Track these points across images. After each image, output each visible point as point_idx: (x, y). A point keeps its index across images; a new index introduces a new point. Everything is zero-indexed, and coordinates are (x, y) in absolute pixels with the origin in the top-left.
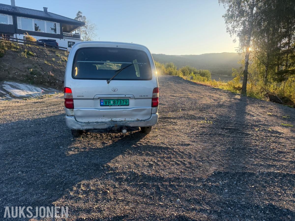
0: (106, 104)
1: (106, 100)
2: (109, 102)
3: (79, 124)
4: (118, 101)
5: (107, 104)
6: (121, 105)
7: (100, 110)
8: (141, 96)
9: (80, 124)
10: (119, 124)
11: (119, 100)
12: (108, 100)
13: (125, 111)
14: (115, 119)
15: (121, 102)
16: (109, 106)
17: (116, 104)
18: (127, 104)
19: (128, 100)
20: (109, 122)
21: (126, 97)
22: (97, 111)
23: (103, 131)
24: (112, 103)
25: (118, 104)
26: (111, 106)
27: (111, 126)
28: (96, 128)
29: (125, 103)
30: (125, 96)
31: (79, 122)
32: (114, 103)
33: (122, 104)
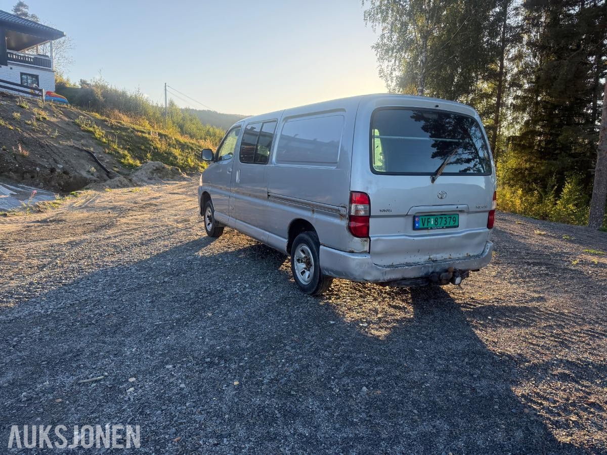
0: (423, 225)
1: (424, 218)
2: (428, 222)
3: (378, 269)
4: (442, 218)
5: (426, 226)
6: (447, 227)
7: (415, 238)
8: (479, 208)
9: (380, 270)
10: (443, 266)
11: (443, 216)
12: (427, 217)
13: (452, 239)
14: (435, 256)
15: (446, 221)
16: (427, 229)
17: (439, 225)
18: (456, 224)
19: (456, 216)
20: (426, 262)
21: (458, 209)
22: (409, 239)
23: (421, 282)
24: (432, 222)
25: (443, 225)
26: (431, 229)
27: (431, 270)
28: (405, 277)
29: (452, 224)
30: (457, 207)
31: (380, 266)
32: (436, 223)
33: (448, 225)
